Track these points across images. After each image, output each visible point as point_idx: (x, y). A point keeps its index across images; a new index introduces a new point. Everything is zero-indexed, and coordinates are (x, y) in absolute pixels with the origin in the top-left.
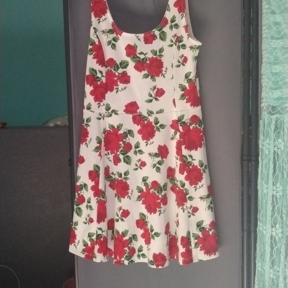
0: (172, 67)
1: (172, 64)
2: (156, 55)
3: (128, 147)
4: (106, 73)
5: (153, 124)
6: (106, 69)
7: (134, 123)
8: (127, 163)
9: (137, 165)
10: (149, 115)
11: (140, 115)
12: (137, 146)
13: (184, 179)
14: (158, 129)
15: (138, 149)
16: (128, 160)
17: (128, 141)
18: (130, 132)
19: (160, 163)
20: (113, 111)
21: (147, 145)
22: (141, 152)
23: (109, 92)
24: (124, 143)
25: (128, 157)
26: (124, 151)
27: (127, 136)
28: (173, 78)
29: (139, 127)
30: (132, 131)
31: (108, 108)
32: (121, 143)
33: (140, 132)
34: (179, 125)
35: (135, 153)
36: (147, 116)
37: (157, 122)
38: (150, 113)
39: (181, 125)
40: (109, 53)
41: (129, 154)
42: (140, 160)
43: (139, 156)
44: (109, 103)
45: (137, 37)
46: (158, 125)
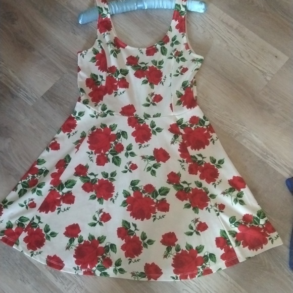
0: (171, 76)
1: (171, 74)
2: (156, 65)
3: (120, 148)
4: (107, 77)
5: (150, 127)
6: (108, 74)
7: (129, 125)
8: (116, 164)
9: (126, 168)
10: (146, 118)
11: (137, 118)
12: (129, 148)
13: (199, 178)
14: (154, 133)
15: (129, 152)
16: (117, 161)
17: (120, 142)
18: (124, 134)
19: (155, 166)
20: (109, 111)
21: (140, 147)
22: (133, 154)
23: (107, 94)
24: (116, 143)
25: (118, 157)
26: (114, 151)
27: (120, 137)
28: (170, 85)
29: (134, 129)
30: (126, 132)
31: (104, 108)
32: (112, 143)
33: (134, 134)
34: (179, 128)
35: (127, 155)
36: (143, 119)
37: (153, 125)
38: (147, 116)
39: (182, 128)
40: (112, 61)
41: (119, 155)
42: (130, 163)
43: (130, 158)
44: (105, 104)
45: (140, 51)
46: (155, 129)
